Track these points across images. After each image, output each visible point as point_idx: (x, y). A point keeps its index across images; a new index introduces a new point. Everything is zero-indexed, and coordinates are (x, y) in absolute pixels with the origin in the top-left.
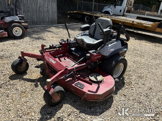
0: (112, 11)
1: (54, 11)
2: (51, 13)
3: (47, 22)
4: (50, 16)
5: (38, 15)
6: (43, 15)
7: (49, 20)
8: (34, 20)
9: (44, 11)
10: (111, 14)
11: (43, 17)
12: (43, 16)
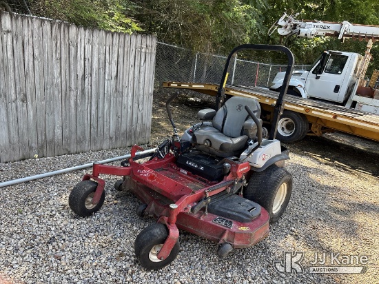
0: (307, 87)
1: (141, 92)
2: (130, 98)
3: (111, 138)
4: (124, 112)
5: (73, 111)
6: (97, 108)
7: (118, 129)
8: (49, 136)
9: (101, 91)
10: (304, 95)
11: (94, 117)
12: (93, 112)
